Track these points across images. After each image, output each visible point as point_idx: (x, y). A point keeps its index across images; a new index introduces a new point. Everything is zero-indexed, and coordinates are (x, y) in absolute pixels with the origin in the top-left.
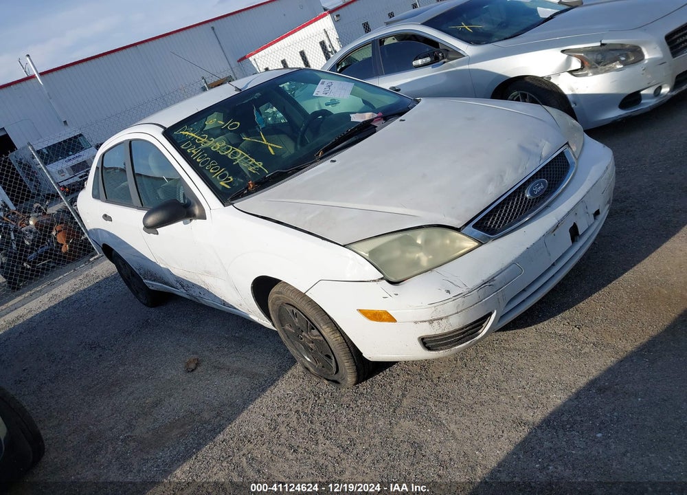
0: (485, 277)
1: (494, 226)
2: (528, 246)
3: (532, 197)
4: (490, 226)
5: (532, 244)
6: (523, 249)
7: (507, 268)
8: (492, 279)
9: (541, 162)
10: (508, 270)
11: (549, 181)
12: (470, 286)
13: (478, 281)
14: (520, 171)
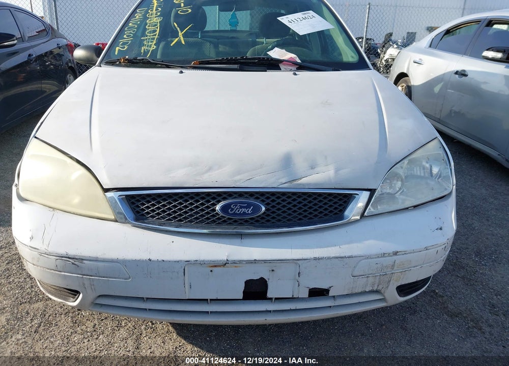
0: (72, 252)
1: (148, 213)
2: (153, 258)
3: (221, 214)
4: (143, 210)
5: (160, 259)
6: (145, 257)
7: (104, 261)
8: (81, 260)
9: (280, 186)
10: (106, 264)
11: (267, 210)
12: (51, 249)
13: (62, 251)
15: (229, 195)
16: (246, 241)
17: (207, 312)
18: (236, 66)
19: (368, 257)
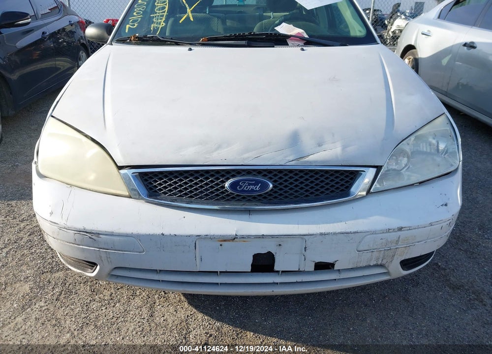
0: (89, 227)
1: (160, 190)
2: (166, 233)
4: (156, 187)
5: (172, 233)
6: (158, 231)
7: (119, 235)
8: (98, 234)
9: (288, 164)
10: (121, 238)
11: (274, 187)
12: (69, 224)
13: (80, 226)
14: (246, 156)
15: (238, 172)
16: (254, 217)
17: (217, 284)
18: (244, 42)
19: (374, 233)
